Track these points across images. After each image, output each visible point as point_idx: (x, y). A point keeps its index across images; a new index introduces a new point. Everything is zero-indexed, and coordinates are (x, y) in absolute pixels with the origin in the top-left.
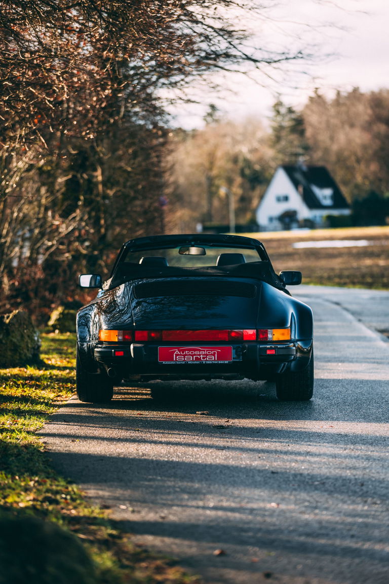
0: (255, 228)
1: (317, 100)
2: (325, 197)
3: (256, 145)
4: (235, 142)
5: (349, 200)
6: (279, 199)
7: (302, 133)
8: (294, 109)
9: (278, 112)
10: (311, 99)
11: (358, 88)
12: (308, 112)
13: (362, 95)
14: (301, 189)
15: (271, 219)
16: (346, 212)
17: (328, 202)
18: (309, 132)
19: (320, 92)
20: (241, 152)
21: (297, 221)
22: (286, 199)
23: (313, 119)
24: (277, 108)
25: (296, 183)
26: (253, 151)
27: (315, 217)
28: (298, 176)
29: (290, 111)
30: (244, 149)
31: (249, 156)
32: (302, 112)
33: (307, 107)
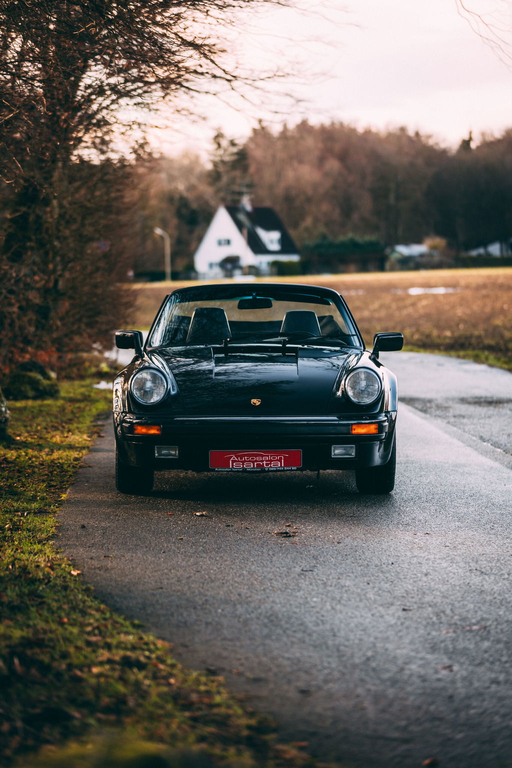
0: (193, 275)
1: (261, 133)
2: (272, 242)
3: (194, 180)
4: (172, 178)
5: (298, 244)
6: (220, 243)
7: (245, 169)
8: (236, 142)
9: (219, 145)
10: (255, 130)
11: (307, 119)
12: (252, 146)
13: (312, 127)
14: (245, 232)
15: (211, 265)
16: (295, 258)
17: (275, 247)
18: (252, 169)
19: (264, 124)
20: (176, 189)
21: (241, 268)
22: (228, 242)
23: (257, 153)
24: (217, 140)
25: (240, 225)
26: (191, 188)
27: (261, 263)
28: (242, 217)
29: (233, 144)
30: (181, 186)
31: (185, 194)
32: (245, 145)
33: (251, 139)
